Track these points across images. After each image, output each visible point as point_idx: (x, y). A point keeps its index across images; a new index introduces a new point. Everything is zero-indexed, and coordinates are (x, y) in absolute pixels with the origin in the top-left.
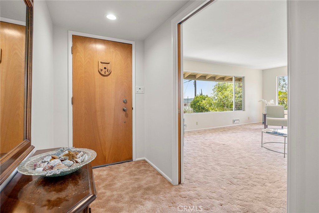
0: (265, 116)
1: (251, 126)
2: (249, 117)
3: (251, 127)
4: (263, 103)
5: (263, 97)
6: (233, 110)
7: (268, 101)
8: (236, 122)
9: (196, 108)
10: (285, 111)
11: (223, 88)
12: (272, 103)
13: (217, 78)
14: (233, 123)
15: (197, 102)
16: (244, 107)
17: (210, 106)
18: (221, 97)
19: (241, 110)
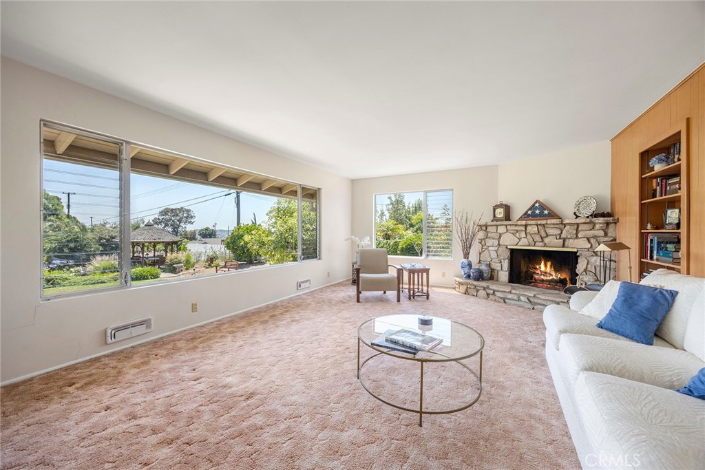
0: (358, 271)
1: (333, 291)
2: (329, 273)
3: (333, 295)
4: (353, 242)
5: (353, 232)
6: (298, 259)
7: (361, 239)
8: (303, 285)
9: (236, 249)
10: (389, 256)
11: (286, 212)
12: (367, 242)
13: (265, 187)
14: (298, 289)
15: (238, 239)
16: (320, 251)
17: (260, 247)
18: (282, 229)
19: (313, 258)
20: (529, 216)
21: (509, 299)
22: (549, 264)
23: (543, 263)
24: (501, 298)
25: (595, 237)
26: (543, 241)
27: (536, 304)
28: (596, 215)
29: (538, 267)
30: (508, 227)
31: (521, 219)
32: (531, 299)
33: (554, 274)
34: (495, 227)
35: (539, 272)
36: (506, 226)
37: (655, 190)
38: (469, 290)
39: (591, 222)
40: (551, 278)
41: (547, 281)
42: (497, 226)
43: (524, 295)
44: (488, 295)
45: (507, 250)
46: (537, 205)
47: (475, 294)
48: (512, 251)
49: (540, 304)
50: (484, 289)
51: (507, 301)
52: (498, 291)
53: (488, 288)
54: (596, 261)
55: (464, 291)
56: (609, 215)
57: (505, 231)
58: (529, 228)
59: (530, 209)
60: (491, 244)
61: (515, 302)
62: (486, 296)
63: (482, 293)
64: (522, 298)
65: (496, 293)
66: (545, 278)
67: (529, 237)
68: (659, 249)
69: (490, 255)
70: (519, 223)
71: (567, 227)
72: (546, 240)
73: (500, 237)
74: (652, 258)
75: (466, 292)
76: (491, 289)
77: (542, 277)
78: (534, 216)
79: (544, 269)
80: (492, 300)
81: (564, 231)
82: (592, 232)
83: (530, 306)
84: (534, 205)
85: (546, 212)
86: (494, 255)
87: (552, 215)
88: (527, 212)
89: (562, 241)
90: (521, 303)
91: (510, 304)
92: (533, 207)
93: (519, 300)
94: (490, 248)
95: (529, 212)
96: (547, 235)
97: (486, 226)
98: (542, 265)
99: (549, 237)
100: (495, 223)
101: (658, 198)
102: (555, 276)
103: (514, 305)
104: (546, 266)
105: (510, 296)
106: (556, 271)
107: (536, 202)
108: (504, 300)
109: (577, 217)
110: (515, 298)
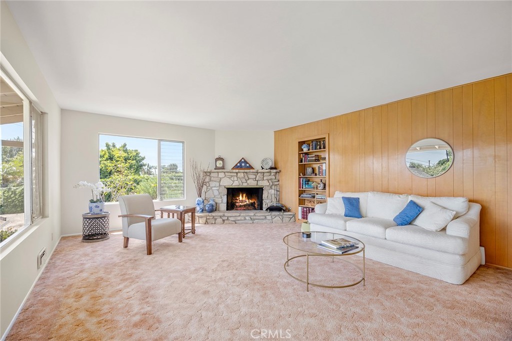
20: (238, 167)
21: (238, 220)
22: (244, 195)
23: (241, 195)
24: (233, 221)
25: (271, 179)
26: (246, 182)
27: (254, 219)
28: (271, 168)
29: (238, 198)
30: (226, 173)
31: (233, 169)
32: (252, 217)
33: (247, 201)
34: (217, 173)
35: (239, 201)
36: (225, 172)
37: (302, 159)
38: (208, 221)
39: (270, 172)
40: (246, 203)
41: (243, 206)
42: (218, 172)
43: (247, 216)
44: (224, 221)
45: (226, 189)
46: (243, 160)
47: (214, 222)
48: (228, 189)
49: (256, 219)
50: (221, 217)
51: (237, 222)
52: (231, 217)
53: (224, 216)
54: (271, 192)
55: (204, 222)
56: (275, 168)
57: (224, 176)
58: (239, 174)
59: (239, 162)
60: (214, 185)
61: (242, 221)
62: (222, 222)
63: (219, 220)
64: (247, 218)
65: (229, 218)
66: (242, 204)
67: (239, 180)
68: (306, 184)
69: (213, 193)
70: (232, 171)
71: (259, 174)
72: (248, 182)
73: (220, 181)
74: (302, 188)
75: (206, 223)
76: (226, 216)
77: (240, 204)
78: (240, 167)
79: (242, 199)
80: (227, 224)
81: (258, 176)
82: (270, 177)
83: (251, 222)
84: (241, 160)
85: (248, 165)
86: (216, 193)
87: (251, 167)
88: (237, 165)
89: (256, 182)
90: (246, 221)
91: (239, 224)
92: (240, 162)
93: (245, 219)
94: (213, 188)
95: (239, 164)
96: (249, 179)
97: (210, 173)
98: (241, 197)
99: (250, 180)
100: (216, 171)
101: (303, 163)
102: (248, 202)
103: (242, 223)
104: (243, 197)
105: (239, 218)
106: (248, 199)
107: (243, 158)
108: (235, 222)
109: (263, 168)
110: (243, 219)
